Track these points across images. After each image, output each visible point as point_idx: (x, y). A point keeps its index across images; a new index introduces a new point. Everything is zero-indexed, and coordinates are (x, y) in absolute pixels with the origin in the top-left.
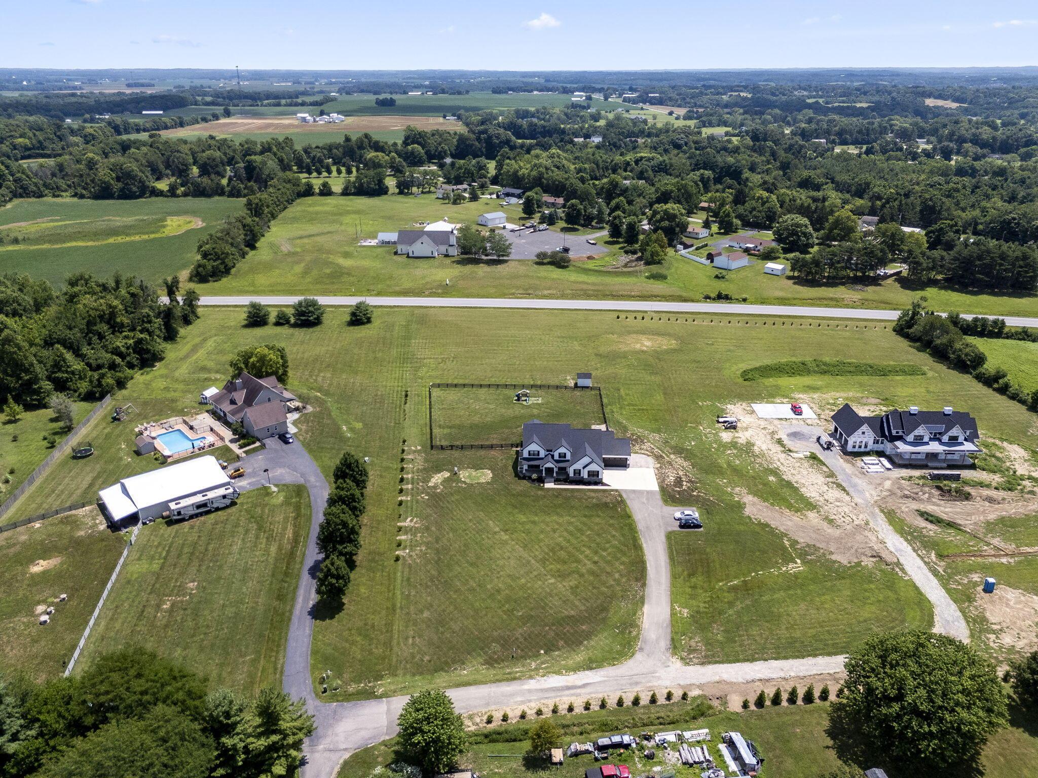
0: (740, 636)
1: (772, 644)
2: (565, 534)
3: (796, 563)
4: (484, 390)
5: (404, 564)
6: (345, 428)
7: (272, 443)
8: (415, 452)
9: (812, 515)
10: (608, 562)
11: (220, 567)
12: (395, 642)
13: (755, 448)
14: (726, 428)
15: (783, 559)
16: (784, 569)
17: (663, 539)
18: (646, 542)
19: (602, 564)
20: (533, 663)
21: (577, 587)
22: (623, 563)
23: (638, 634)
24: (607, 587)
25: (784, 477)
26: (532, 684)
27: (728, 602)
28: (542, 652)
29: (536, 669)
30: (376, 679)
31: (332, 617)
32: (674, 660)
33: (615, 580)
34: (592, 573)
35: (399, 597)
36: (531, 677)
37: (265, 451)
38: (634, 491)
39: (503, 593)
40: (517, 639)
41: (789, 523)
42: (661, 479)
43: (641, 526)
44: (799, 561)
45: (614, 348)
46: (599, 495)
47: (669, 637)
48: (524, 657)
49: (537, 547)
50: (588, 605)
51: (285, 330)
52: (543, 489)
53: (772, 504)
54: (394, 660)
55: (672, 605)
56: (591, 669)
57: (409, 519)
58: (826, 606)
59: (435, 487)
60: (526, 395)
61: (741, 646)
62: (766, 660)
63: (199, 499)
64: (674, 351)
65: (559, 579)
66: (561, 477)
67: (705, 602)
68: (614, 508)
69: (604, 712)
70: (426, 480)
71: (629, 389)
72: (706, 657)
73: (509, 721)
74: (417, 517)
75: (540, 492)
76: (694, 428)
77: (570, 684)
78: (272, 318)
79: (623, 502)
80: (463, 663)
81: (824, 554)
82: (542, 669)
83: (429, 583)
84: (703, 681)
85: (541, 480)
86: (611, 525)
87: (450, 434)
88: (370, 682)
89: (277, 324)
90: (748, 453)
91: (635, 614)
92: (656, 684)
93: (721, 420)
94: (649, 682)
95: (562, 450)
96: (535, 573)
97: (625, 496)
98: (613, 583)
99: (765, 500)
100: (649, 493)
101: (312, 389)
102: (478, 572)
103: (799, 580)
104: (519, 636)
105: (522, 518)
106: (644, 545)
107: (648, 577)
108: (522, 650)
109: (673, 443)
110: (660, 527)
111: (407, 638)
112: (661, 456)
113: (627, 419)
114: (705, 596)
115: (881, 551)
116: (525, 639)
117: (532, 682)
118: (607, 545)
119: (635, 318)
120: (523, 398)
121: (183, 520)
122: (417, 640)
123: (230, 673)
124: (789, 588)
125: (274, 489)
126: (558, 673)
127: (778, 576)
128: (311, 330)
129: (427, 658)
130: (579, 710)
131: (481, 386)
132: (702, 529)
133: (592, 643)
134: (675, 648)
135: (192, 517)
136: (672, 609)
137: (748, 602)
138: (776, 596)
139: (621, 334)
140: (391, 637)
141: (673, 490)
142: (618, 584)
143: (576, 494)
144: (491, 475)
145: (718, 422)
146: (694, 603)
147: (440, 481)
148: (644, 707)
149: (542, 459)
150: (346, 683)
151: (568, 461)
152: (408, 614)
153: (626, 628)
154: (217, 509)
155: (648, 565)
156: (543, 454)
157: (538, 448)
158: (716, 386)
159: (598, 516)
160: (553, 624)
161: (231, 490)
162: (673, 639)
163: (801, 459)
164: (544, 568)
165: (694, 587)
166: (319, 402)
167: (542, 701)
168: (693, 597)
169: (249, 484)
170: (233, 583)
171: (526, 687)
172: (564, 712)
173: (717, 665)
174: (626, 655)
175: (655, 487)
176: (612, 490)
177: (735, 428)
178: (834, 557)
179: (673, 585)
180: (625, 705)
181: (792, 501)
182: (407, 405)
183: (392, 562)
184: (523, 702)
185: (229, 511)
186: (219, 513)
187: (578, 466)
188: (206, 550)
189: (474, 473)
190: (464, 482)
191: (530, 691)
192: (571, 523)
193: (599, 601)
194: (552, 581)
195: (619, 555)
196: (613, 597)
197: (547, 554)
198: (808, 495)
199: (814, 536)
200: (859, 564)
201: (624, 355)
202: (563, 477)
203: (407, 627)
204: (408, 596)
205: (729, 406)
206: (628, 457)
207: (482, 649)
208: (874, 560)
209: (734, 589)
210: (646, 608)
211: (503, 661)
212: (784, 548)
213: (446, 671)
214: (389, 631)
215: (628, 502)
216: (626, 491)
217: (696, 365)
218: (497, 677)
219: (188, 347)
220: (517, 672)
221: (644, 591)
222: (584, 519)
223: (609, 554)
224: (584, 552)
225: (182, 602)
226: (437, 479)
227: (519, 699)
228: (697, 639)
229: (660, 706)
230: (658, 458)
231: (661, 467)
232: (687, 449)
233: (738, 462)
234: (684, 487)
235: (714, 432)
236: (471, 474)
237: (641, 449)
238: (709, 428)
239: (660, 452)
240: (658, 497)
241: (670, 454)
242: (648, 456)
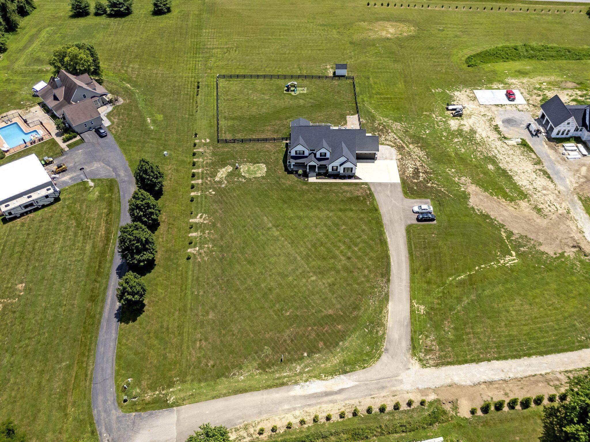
0: (468, 334)
1: (494, 342)
2: (325, 229)
3: (511, 255)
4: (261, 80)
5: (194, 262)
6: (149, 120)
7: (90, 136)
8: (205, 144)
9: (523, 204)
10: (358, 258)
11: (44, 267)
12: (185, 346)
13: (477, 135)
14: (454, 116)
15: (501, 252)
16: (502, 262)
17: (404, 232)
18: (390, 236)
19: (354, 260)
20: (298, 367)
21: (334, 284)
22: (371, 259)
23: (384, 334)
24: (358, 284)
25: (500, 165)
26: (297, 390)
27: (457, 298)
28: (305, 354)
29: (301, 373)
30: (169, 387)
31: (134, 320)
32: (413, 361)
33: (365, 276)
34: (346, 269)
35: (190, 297)
36: (296, 383)
37: (84, 145)
38: (380, 184)
39: (274, 292)
40: (285, 341)
41: (505, 213)
42: (402, 170)
43: (385, 220)
44: (514, 253)
45: (364, 35)
46: (352, 188)
47: (409, 338)
48: (290, 361)
49: (302, 243)
50: (343, 303)
51: (103, 20)
52: (307, 183)
53: (491, 194)
54: (184, 365)
55: (411, 302)
56: (345, 372)
57: (200, 215)
58: (537, 300)
59: (220, 182)
60: (294, 86)
61: (468, 345)
62: (489, 360)
63: (24, 200)
64: (412, 37)
65: (320, 276)
66: (322, 171)
67: (438, 298)
68: (364, 202)
69: (356, 419)
70: (213, 175)
71: (376, 77)
72: (440, 357)
73: (277, 432)
74: (206, 213)
75: (304, 187)
76: (428, 116)
77: (328, 390)
78: (92, 9)
79: (371, 194)
80: (241, 368)
81: (534, 245)
82: (306, 373)
83: (215, 283)
84: (438, 384)
85: (306, 175)
86: (361, 219)
87: (233, 126)
88: (163, 389)
89: (97, 14)
90: (471, 141)
91: (381, 312)
92: (398, 388)
93: (450, 107)
94: (394, 386)
95: (323, 151)
96: (300, 271)
97: (373, 189)
98: (363, 279)
99: (486, 190)
100: (393, 185)
101: (123, 80)
102: (255, 270)
103: (515, 273)
104: (287, 338)
105: (290, 213)
106: (389, 240)
107: (391, 273)
108: (289, 353)
109: (412, 131)
110: (401, 220)
111: (194, 342)
112: (402, 147)
113: (375, 108)
114: (437, 291)
115: (580, 241)
116: (292, 341)
117: (297, 387)
118: (358, 240)
119: (382, 5)
120: (292, 89)
121: (15, 218)
122: (204, 343)
123: (48, 380)
124: (507, 281)
125: (91, 184)
126: (318, 377)
127: (497, 269)
128: (123, 19)
129: (211, 363)
130: (335, 418)
131: (258, 76)
132: (435, 222)
133: (347, 344)
134: (414, 348)
135: (22, 215)
136: (412, 306)
137: (473, 297)
138: (496, 290)
139: (371, 22)
140: (182, 340)
141: (412, 182)
142: (368, 281)
143: (334, 188)
144: (265, 170)
145: (448, 109)
146: (429, 299)
147: (224, 176)
148: (389, 413)
149: (306, 157)
150: (144, 391)
151: (328, 159)
152: (197, 315)
153: (374, 327)
154: (44, 206)
155: (391, 260)
156: (307, 153)
157: (304, 149)
158: (447, 73)
159: (352, 210)
160: (315, 325)
161: (52, 191)
162: (412, 339)
163: (514, 146)
164: (307, 264)
165: (429, 283)
166: (129, 94)
167: (306, 409)
168: (428, 292)
169: (71, 178)
170: (54, 284)
171: (292, 393)
172: (323, 420)
173: (449, 367)
174: (374, 357)
175: (397, 180)
176: (363, 183)
177: (460, 116)
178: (542, 248)
179: (412, 280)
180: (373, 412)
181: (508, 190)
182: (199, 96)
183: (185, 260)
184: (289, 410)
185: (54, 207)
186: (46, 209)
187: (336, 163)
188: (34, 249)
189: (252, 168)
190: (244, 177)
191: (295, 398)
192: (328, 218)
193: (352, 299)
194: (314, 278)
195: (368, 250)
196: (363, 294)
197: (310, 250)
198: (520, 183)
199: (526, 226)
200: (562, 255)
201: (372, 43)
202: (323, 172)
203: (195, 329)
204: (198, 295)
205: (456, 93)
206: (377, 152)
207: (256, 353)
208: (574, 250)
209: (462, 283)
210: (390, 306)
211: (273, 365)
212: (502, 241)
213: (227, 377)
214: (181, 334)
215: (375, 195)
216: (373, 184)
217: (429, 52)
218: (269, 383)
219: (27, 37)
220: (285, 377)
221: (388, 287)
222: (340, 213)
223: (360, 249)
224: (339, 247)
225: (12, 304)
226: (223, 173)
227: (286, 407)
228: (432, 337)
229: (402, 412)
230: (400, 149)
231: (402, 158)
232: (423, 138)
233: (463, 150)
234: (421, 179)
235: (444, 120)
236: (249, 168)
237: (386, 140)
238: (440, 116)
239: (401, 142)
240: (400, 189)
241: (410, 143)
242: (392, 147)
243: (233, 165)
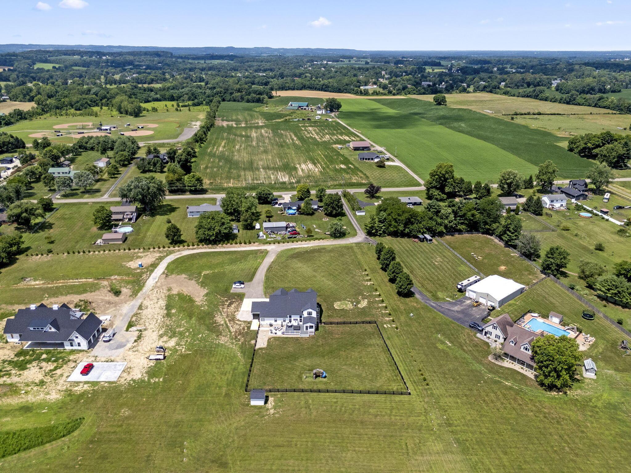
6: (448, 344)
8: (386, 323)
13: (161, 332)
17: (254, 279)
18: (262, 278)
25: (166, 312)
28: (309, 251)
38: (258, 298)
42: (239, 305)
43: (262, 284)
44: (202, 274)
53: (189, 296)
57: (369, 284)
59: (363, 299)
70: (369, 303)
76: (189, 350)
79: (266, 293)
81: (189, 277)
90: (171, 328)
97: (264, 296)
100: (248, 298)
107: (267, 268)
112: (230, 321)
141: (236, 300)
144: (334, 306)
147: (362, 302)
175: (245, 300)
189: (344, 306)
190: (348, 302)
200: (179, 274)
210: (272, 260)
212: (204, 278)
216: (262, 298)
226: (364, 304)
230: (233, 319)
231: (235, 312)
232: (208, 331)
233: (183, 322)
234: (229, 301)
235: (177, 347)
236: (346, 306)
237: (240, 325)
238: (177, 351)
239: (229, 324)
240: (246, 296)
241: (222, 325)
242: (238, 320)
243: (358, 308)
